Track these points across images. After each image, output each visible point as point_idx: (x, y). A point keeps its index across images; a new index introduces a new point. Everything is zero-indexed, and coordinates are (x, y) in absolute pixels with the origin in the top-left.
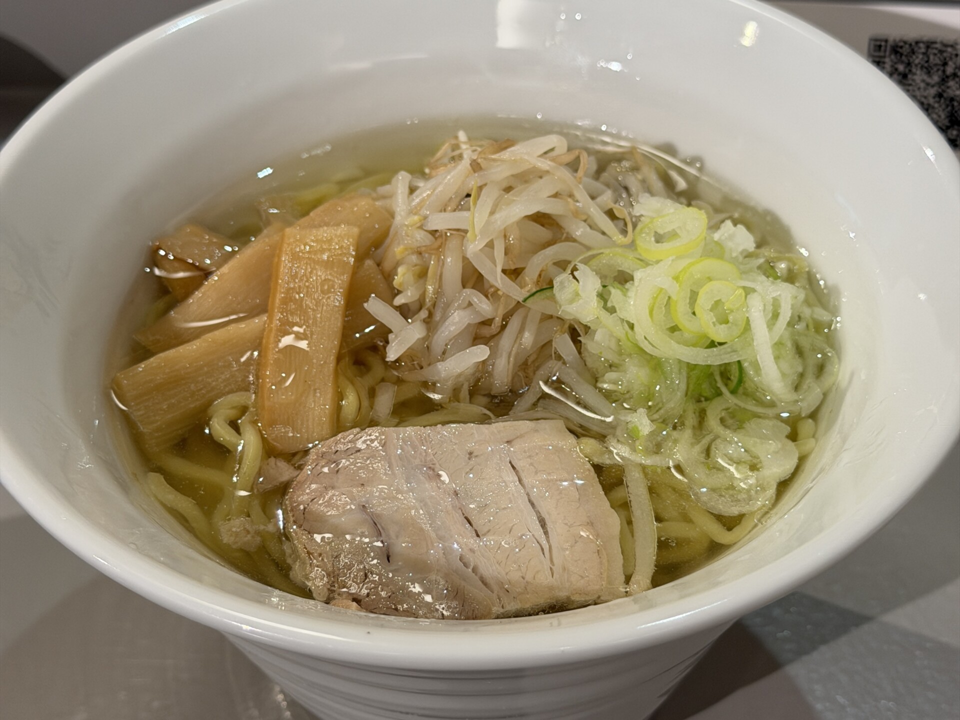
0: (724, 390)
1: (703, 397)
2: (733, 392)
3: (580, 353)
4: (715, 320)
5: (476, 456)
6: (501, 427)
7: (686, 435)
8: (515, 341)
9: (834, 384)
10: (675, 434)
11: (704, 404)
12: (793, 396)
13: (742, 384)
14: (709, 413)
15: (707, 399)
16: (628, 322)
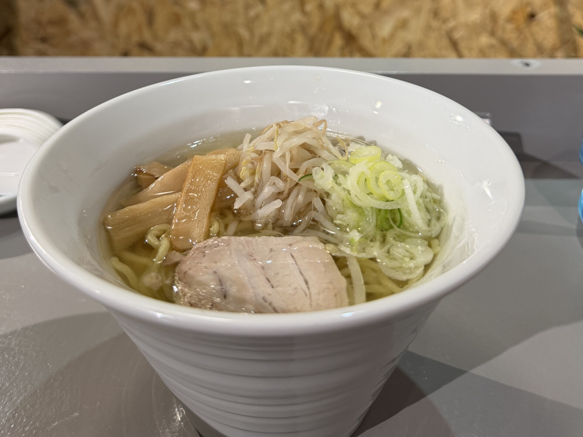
0: (394, 225)
1: (384, 228)
2: (399, 227)
3: (325, 207)
4: (388, 188)
5: (274, 251)
6: (287, 239)
7: (377, 244)
8: (295, 200)
9: (446, 224)
10: (372, 244)
11: (385, 232)
12: (428, 229)
13: (402, 223)
14: (387, 235)
15: (386, 230)
16: (347, 190)
